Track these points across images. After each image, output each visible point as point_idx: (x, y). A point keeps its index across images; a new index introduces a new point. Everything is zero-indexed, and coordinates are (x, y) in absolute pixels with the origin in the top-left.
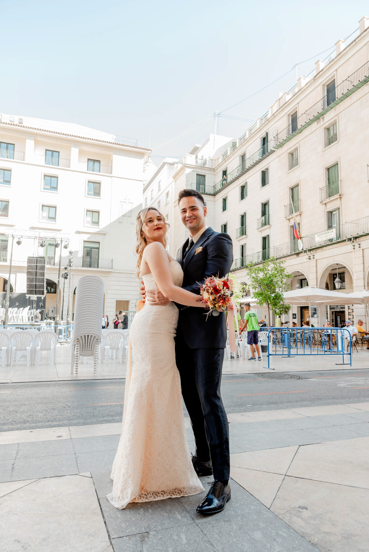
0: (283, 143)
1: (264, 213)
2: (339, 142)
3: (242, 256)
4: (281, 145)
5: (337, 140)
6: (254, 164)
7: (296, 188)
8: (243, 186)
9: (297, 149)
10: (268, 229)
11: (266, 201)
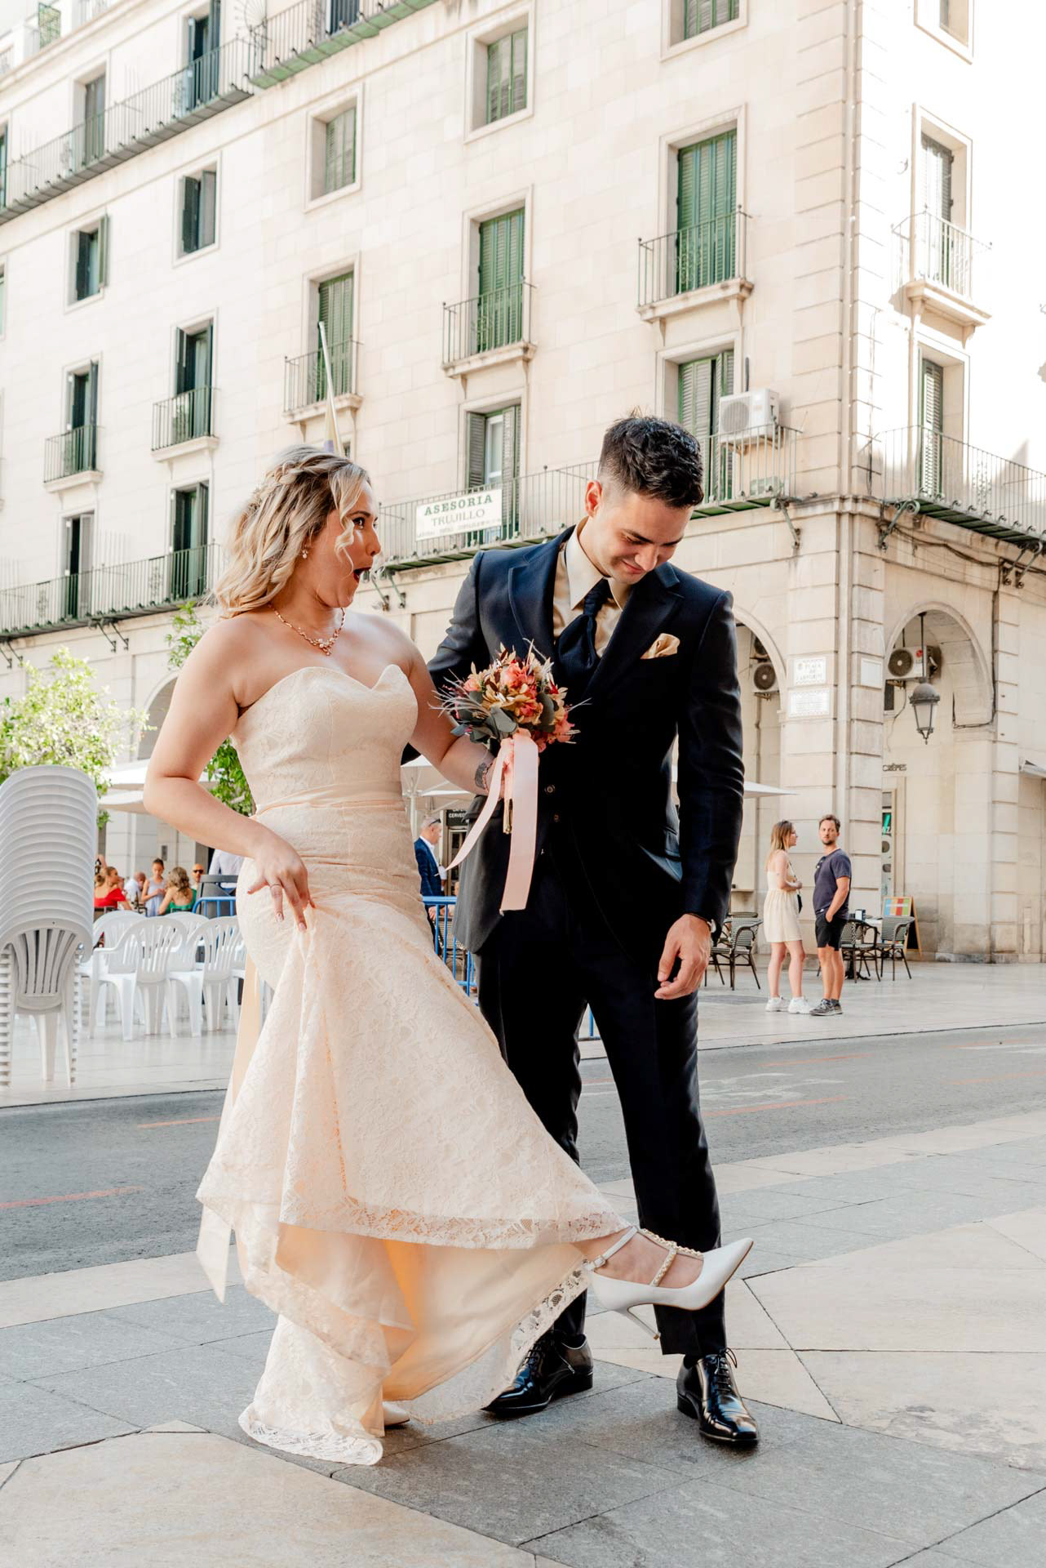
0: (293, 66)
1: (186, 381)
2: (533, 115)
3: (74, 568)
4: (280, 75)
5: (524, 106)
6: (148, 138)
7: (341, 285)
8: (87, 231)
9: (355, 108)
10: (206, 453)
11: (201, 323)
